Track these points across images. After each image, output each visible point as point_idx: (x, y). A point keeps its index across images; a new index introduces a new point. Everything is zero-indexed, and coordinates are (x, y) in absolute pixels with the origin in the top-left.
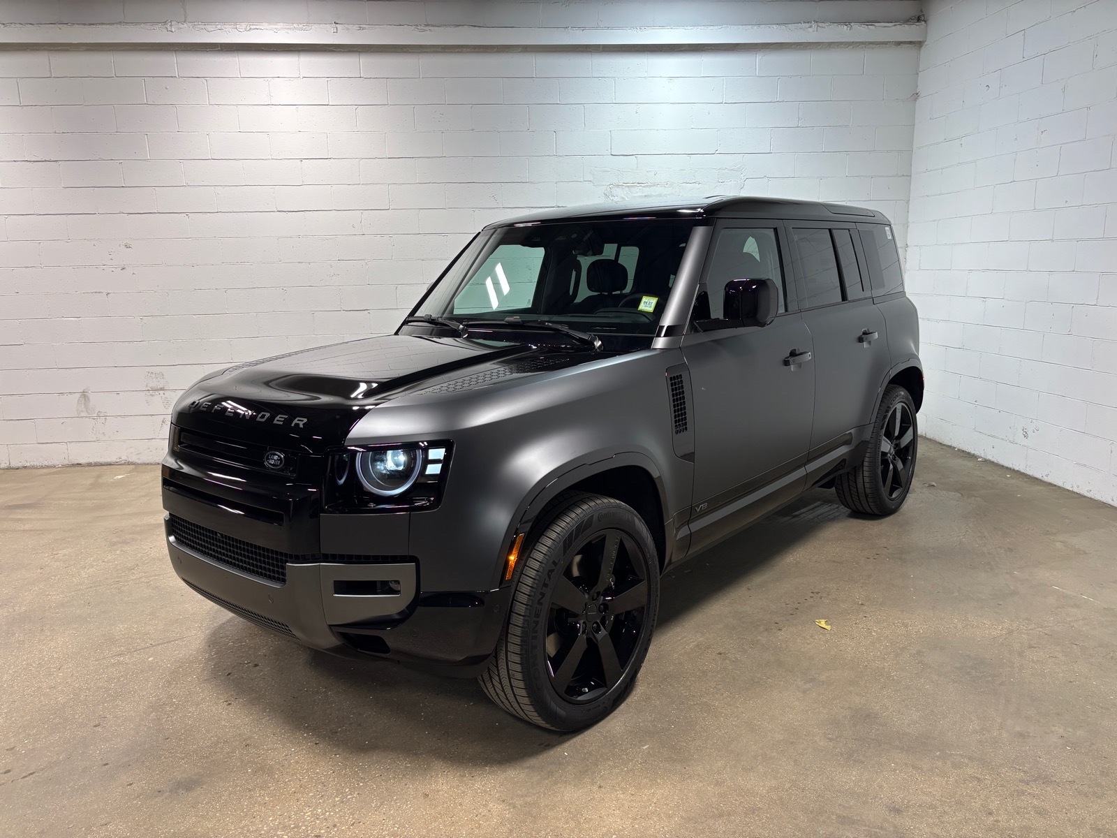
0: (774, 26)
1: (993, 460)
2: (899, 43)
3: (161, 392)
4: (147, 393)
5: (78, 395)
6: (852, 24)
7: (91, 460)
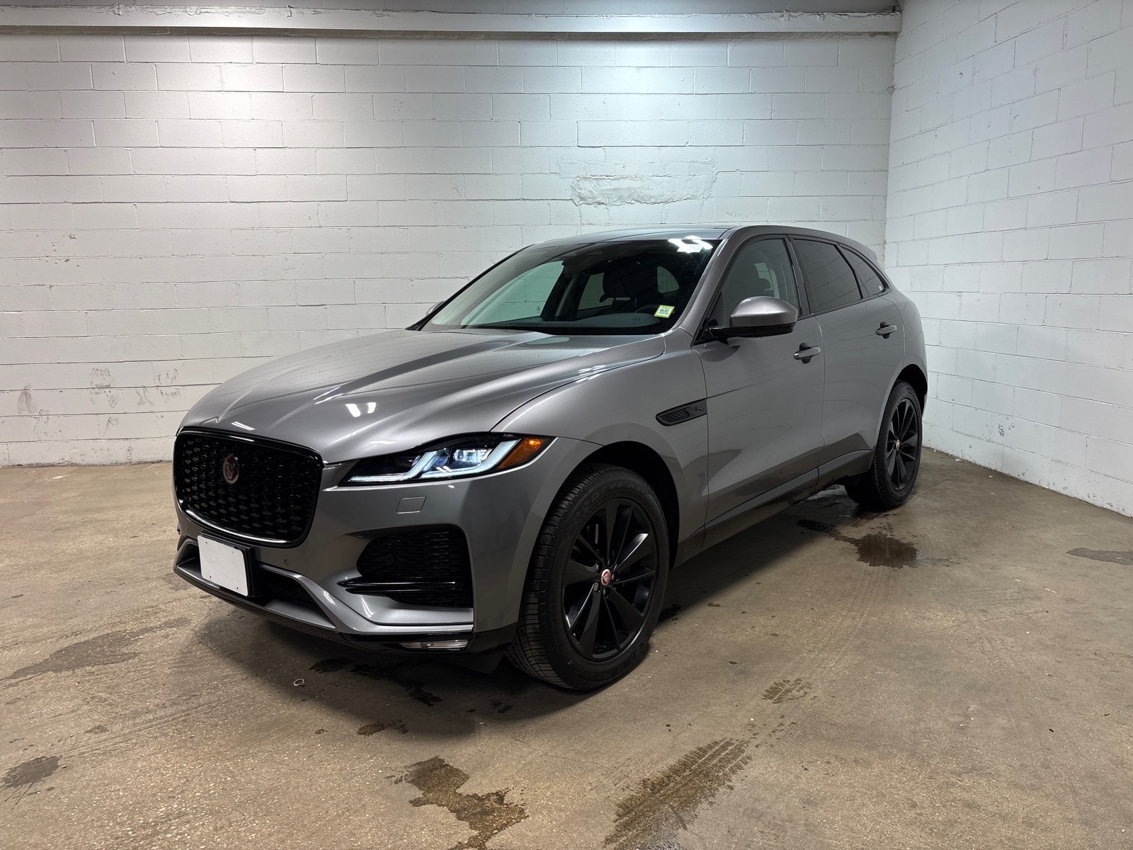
0: (745, 15)
1: (970, 460)
2: (874, 34)
3: (107, 390)
4: (94, 392)
5: (20, 392)
6: (825, 14)
7: (32, 462)
